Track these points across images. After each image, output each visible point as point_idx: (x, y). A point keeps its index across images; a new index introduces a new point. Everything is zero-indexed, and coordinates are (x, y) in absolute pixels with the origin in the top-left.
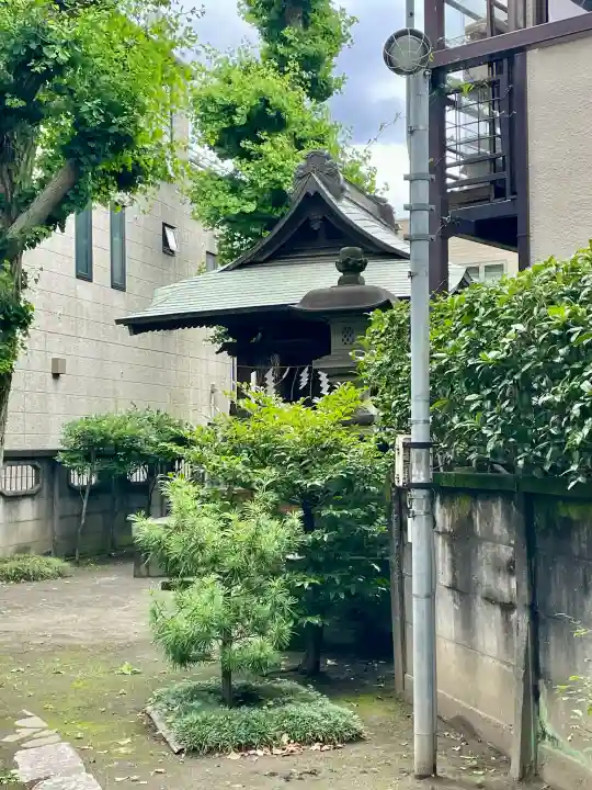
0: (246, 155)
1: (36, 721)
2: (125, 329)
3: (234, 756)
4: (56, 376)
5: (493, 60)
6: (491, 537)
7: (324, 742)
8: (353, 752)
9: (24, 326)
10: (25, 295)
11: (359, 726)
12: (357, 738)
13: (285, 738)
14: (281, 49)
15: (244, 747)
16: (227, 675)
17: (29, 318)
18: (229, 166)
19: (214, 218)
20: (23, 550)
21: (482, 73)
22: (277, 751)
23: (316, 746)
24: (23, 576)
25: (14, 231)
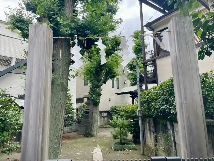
0: (134, 70)
1: (99, 146)
2: (117, 95)
3: (120, 151)
4: (110, 101)
5: (153, 61)
6: (151, 123)
7: (132, 150)
8: (135, 151)
9: (101, 95)
10: (101, 92)
11: (137, 148)
12: (136, 150)
13: (127, 149)
14: (138, 57)
15: (121, 150)
16: (121, 141)
17: (101, 94)
18: (131, 72)
19: (130, 79)
20: (105, 124)
21: (151, 62)
22: (125, 151)
23: (131, 150)
24: (105, 128)
25: (99, 84)
